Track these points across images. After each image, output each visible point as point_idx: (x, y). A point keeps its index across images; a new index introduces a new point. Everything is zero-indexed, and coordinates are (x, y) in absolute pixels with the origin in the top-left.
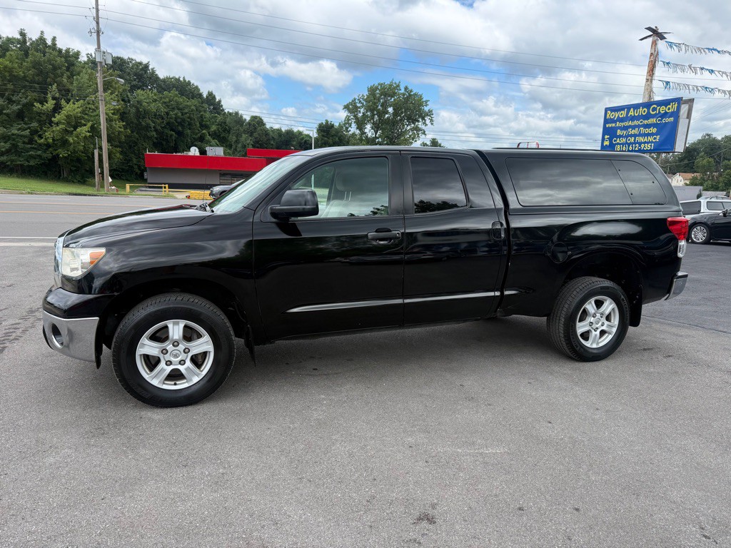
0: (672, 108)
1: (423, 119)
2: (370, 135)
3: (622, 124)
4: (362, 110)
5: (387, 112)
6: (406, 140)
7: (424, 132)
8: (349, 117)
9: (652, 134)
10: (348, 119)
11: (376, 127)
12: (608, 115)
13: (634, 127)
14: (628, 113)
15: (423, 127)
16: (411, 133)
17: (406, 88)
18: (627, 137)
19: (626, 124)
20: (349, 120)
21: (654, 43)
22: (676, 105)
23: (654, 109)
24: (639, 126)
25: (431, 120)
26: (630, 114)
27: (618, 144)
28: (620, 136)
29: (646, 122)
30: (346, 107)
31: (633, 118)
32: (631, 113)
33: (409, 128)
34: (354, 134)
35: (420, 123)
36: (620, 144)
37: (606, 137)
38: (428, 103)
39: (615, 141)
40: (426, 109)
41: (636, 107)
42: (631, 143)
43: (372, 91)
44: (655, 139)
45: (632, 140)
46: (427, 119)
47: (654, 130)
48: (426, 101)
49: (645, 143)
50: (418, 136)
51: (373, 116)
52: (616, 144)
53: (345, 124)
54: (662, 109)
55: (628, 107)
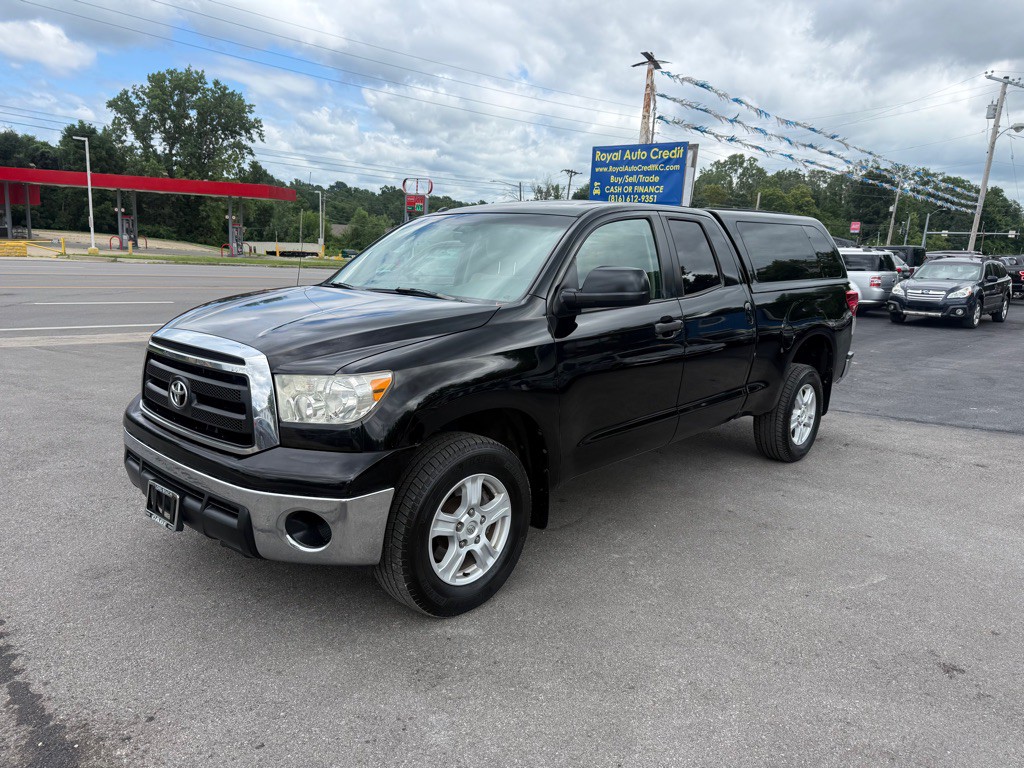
0: (678, 153)
1: (248, 131)
2: (160, 150)
3: (617, 169)
4: (143, 110)
5: (187, 117)
6: (223, 161)
7: (251, 151)
8: (119, 119)
9: (654, 184)
10: (117, 123)
11: (170, 139)
12: (597, 157)
13: (631, 174)
14: (623, 156)
15: (249, 144)
16: (230, 152)
17: (216, 83)
18: (623, 185)
19: (622, 169)
20: (120, 124)
21: (650, 73)
22: (682, 150)
23: (655, 153)
24: (637, 173)
25: (261, 135)
26: (626, 157)
27: (612, 193)
28: (614, 184)
29: (645, 168)
30: (112, 104)
31: (630, 163)
32: (627, 155)
33: (225, 143)
34: (132, 148)
35: (243, 138)
36: (615, 194)
37: (596, 184)
38: (253, 108)
39: (608, 189)
40: (251, 117)
41: (633, 148)
42: (628, 193)
43: (157, 80)
44: (658, 189)
45: (630, 189)
46: (254, 133)
47: (657, 179)
48: (251, 106)
49: (646, 194)
50: (243, 157)
51: (163, 121)
52: (609, 194)
53: (114, 131)
54: (666, 154)
55: (624, 149)
